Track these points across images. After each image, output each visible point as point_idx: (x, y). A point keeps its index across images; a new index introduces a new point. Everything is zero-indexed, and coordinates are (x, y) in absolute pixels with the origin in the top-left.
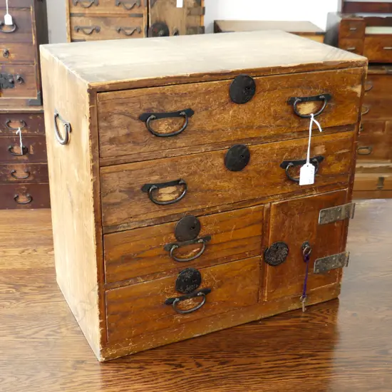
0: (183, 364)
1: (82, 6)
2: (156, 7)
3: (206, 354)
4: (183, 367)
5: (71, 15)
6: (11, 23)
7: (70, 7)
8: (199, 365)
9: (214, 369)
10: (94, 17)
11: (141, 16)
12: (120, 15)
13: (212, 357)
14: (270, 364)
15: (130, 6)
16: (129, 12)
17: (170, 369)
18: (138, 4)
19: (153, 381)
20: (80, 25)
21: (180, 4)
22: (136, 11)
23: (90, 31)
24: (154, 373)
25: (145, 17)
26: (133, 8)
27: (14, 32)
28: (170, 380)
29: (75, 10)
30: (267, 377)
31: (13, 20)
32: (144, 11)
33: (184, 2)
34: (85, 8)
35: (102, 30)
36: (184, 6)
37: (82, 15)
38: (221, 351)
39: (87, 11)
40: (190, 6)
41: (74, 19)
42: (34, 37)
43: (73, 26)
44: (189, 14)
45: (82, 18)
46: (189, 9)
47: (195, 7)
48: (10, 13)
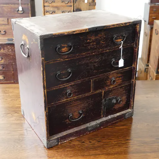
0: (85, 142)
1: (48, 3)
2: (77, 3)
3: (93, 138)
4: (84, 143)
5: (44, 6)
6: (22, 10)
7: (44, 3)
8: (90, 142)
9: (96, 144)
10: (53, 7)
11: (71, 6)
12: (63, 6)
13: (95, 140)
14: (116, 142)
15: (67, 2)
16: (66, 5)
17: (80, 143)
18: (70, 2)
19: (74, 147)
20: (48, 10)
21: (86, 1)
22: (69, 4)
23: (52, 12)
24: (74, 145)
25: (73, 7)
26: (68, 3)
27: (23, 13)
28: (80, 147)
29: (46, 4)
30: (114, 147)
31: (22, 8)
32: (72, 4)
33: (88, 1)
34: (50, 3)
35: (56, 12)
36: (88, 2)
37: (49, 6)
38: (98, 137)
39: (50, 5)
40: (90, 2)
41: (46, 8)
42: (30, 15)
43: (45, 10)
44: (90, 5)
45: (49, 7)
46: (89, 3)
47: (92, 2)
48: (21, 6)
